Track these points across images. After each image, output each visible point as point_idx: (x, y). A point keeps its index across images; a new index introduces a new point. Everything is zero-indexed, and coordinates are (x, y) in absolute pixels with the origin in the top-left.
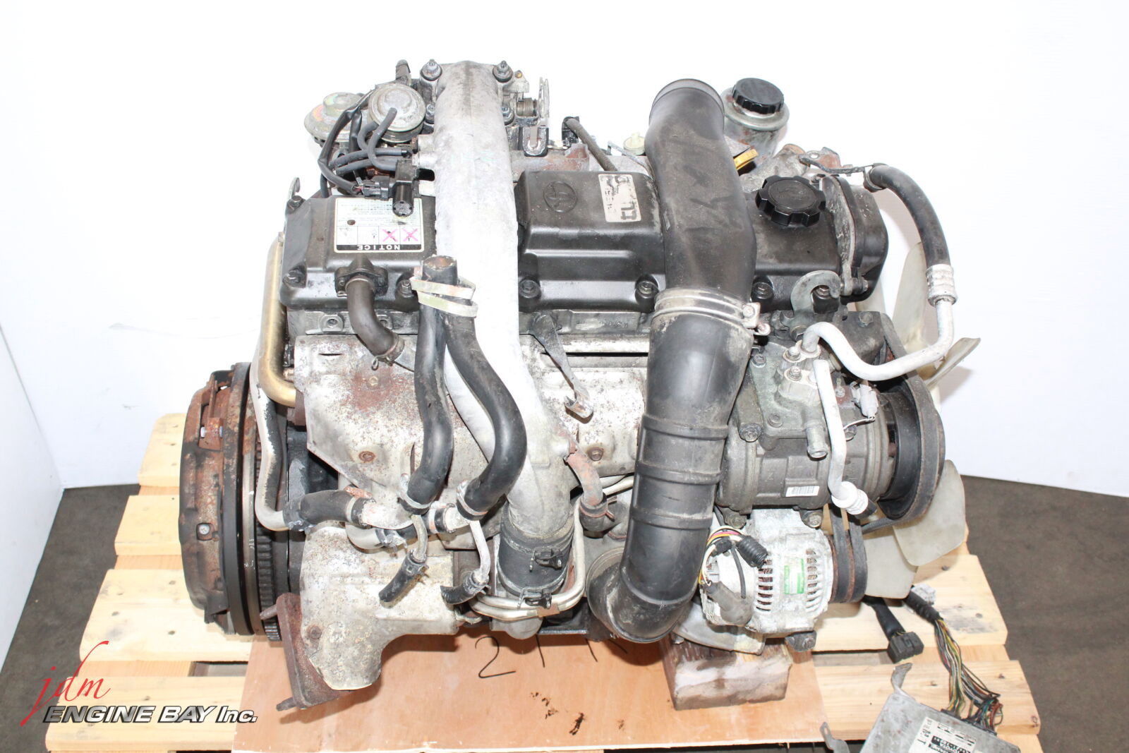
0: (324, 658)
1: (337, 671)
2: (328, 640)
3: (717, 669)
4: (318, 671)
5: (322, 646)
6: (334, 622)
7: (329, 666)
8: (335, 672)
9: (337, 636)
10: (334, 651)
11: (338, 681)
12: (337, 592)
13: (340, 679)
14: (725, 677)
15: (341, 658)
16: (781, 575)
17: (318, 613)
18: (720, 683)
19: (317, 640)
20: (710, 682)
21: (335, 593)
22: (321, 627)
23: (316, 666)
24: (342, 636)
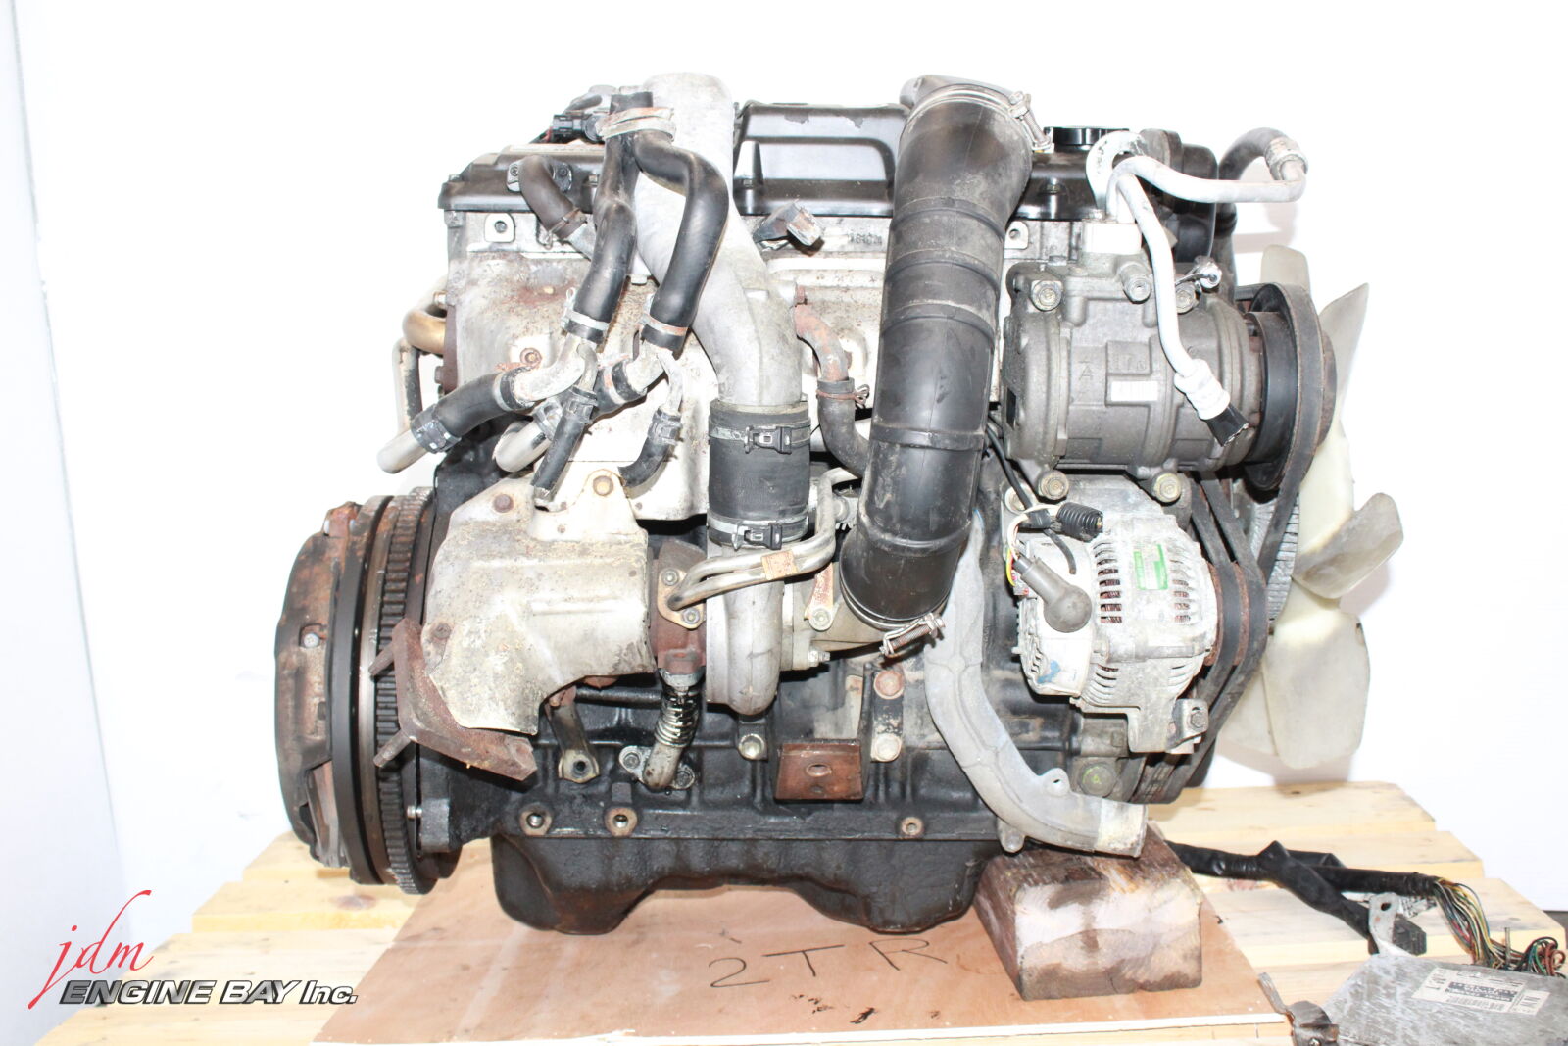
0: (450, 671)
1: (469, 695)
2: (460, 642)
3: (1082, 908)
4: (440, 693)
5: (450, 653)
6: (471, 616)
7: (457, 685)
8: (465, 696)
9: (473, 636)
10: (466, 661)
11: (470, 710)
12: (479, 575)
13: (472, 708)
14: (1095, 926)
15: (477, 673)
16: (1130, 563)
17: (449, 605)
18: (1090, 940)
19: (443, 642)
20: (1072, 936)
21: (475, 577)
22: (451, 624)
23: (438, 685)
24: (479, 637)
